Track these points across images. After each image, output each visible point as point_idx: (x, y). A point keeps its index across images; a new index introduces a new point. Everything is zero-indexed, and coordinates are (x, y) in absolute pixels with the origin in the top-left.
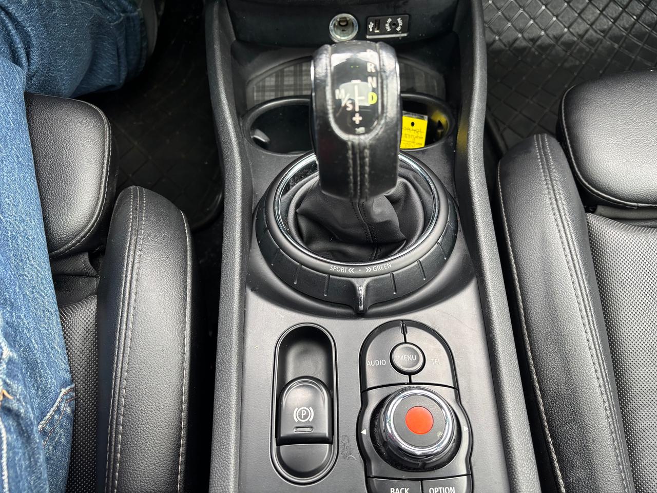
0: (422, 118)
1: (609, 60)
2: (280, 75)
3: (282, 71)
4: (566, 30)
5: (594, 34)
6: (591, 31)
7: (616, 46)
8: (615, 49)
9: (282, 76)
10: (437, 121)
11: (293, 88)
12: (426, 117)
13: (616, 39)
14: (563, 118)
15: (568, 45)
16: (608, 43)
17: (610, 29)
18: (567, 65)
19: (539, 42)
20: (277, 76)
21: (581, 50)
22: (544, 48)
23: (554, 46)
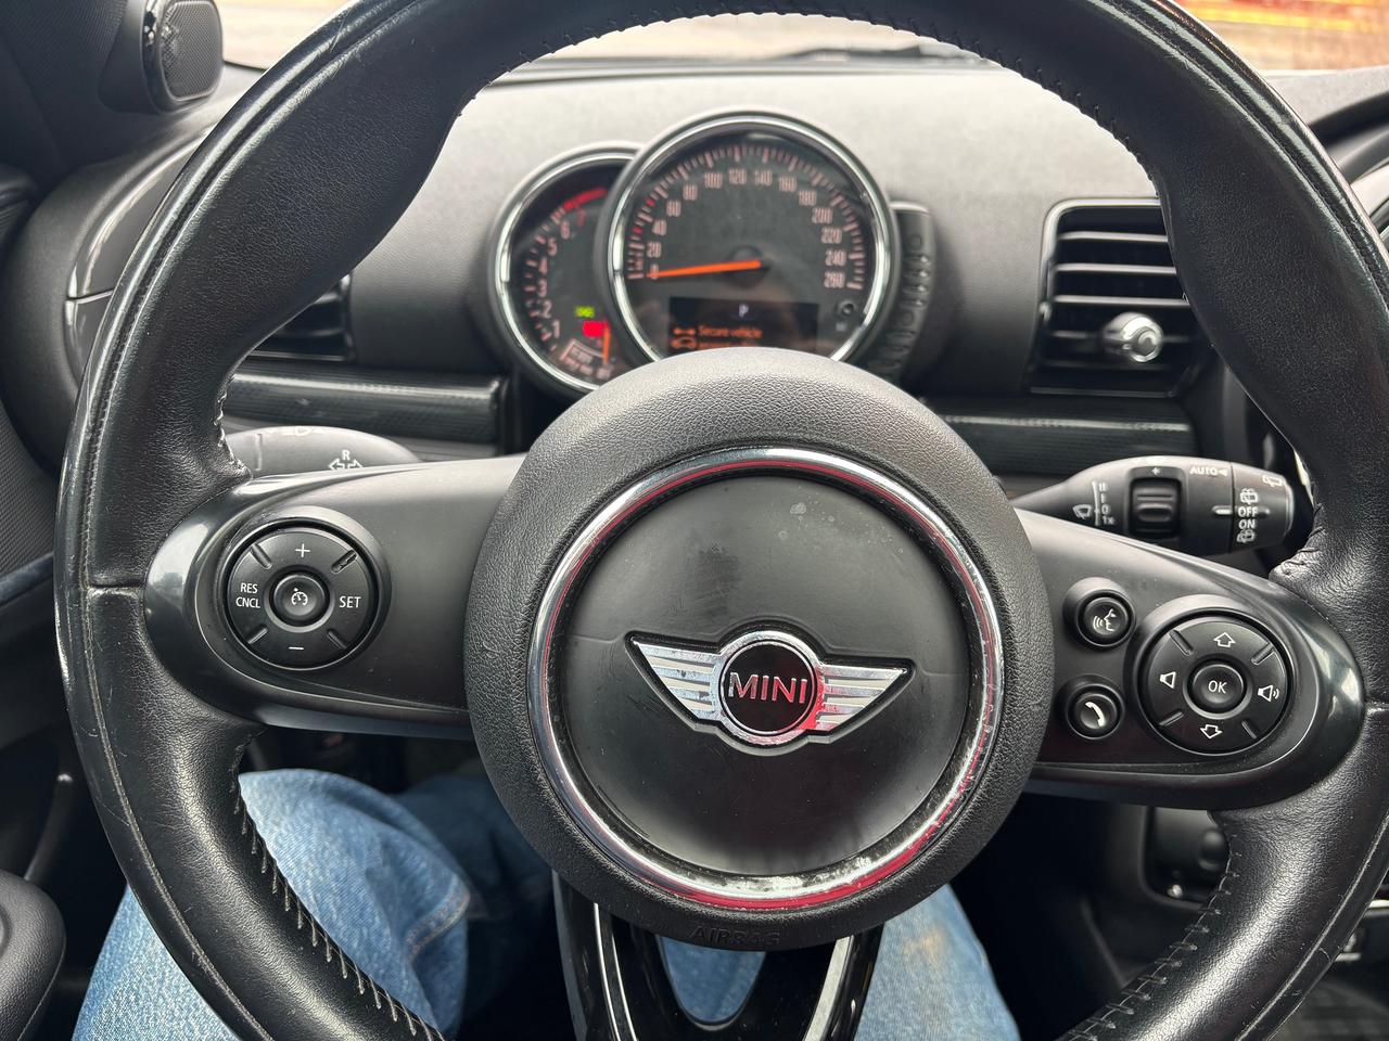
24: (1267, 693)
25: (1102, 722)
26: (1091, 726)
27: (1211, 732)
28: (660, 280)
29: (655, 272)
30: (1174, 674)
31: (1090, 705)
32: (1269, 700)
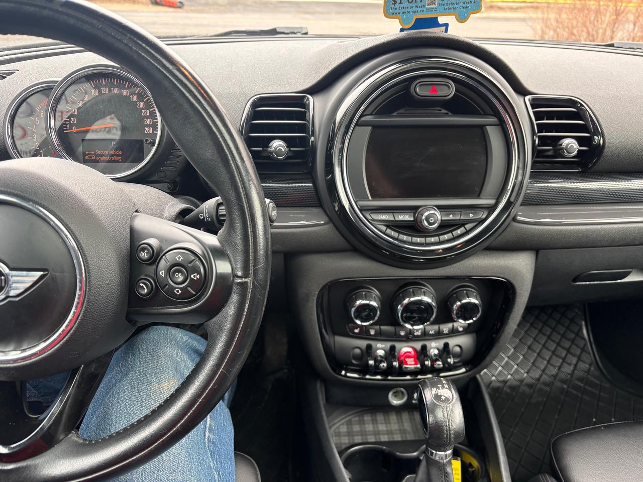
0: (457, 460)
1: (563, 397)
2: (349, 423)
3: (350, 421)
4: (525, 375)
5: (547, 377)
6: (544, 376)
7: (565, 386)
8: (564, 389)
9: (351, 424)
10: (468, 462)
11: (359, 433)
12: (459, 458)
13: (564, 381)
14: (555, 463)
15: (530, 386)
16: (559, 384)
17: (557, 374)
18: (533, 401)
19: (509, 383)
20: (347, 424)
21: (541, 390)
22: (513, 388)
23: (520, 386)
24: (194, 276)
25: (146, 291)
26: (143, 293)
27: (177, 292)
28: (77, 132)
29: (75, 129)
30: (164, 271)
31: (141, 284)
32: (196, 279)
